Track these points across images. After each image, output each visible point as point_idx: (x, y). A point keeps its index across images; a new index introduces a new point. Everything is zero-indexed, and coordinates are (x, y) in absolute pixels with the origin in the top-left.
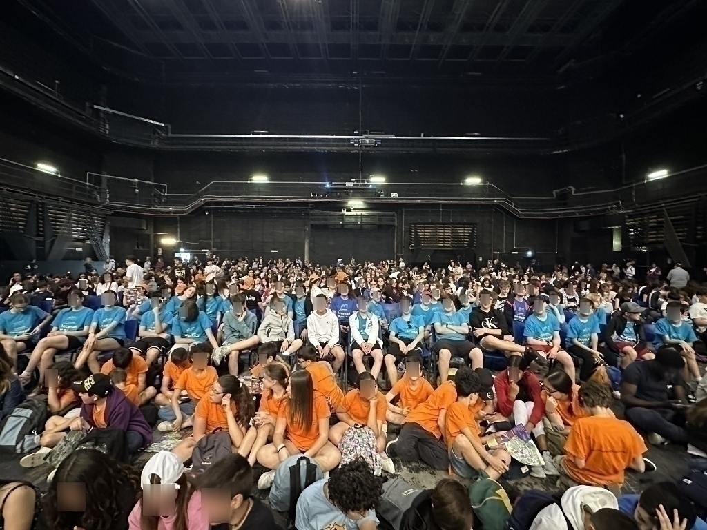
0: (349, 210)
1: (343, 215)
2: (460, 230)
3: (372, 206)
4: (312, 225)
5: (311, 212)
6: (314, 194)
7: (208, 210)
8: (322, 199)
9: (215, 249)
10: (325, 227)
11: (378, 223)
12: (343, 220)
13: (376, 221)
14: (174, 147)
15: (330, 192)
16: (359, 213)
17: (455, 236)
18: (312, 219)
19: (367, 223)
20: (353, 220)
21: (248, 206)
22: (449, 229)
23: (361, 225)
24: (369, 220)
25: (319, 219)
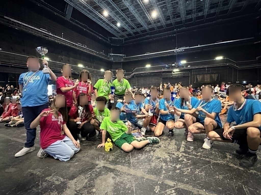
0: (174, 72)
1: (172, 74)
2: (213, 75)
3: (181, 71)
4: (163, 78)
5: (162, 74)
6: (163, 69)
7: (135, 76)
8: (166, 70)
9: (137, 86)
10: (167, 78)
11: (183, 76)
12: (172, 76)
13: (182, 75)
14: (127, 61)
15: (168, 68)
16: (177, 73)
17: (211, 77)
18: (163, 76)
19: (180, 76)
20: (175, 75)
21: (145, 74)
22: (209, 75)
23: (178, 77)
24: (180, 75)
25: (165, 76)
